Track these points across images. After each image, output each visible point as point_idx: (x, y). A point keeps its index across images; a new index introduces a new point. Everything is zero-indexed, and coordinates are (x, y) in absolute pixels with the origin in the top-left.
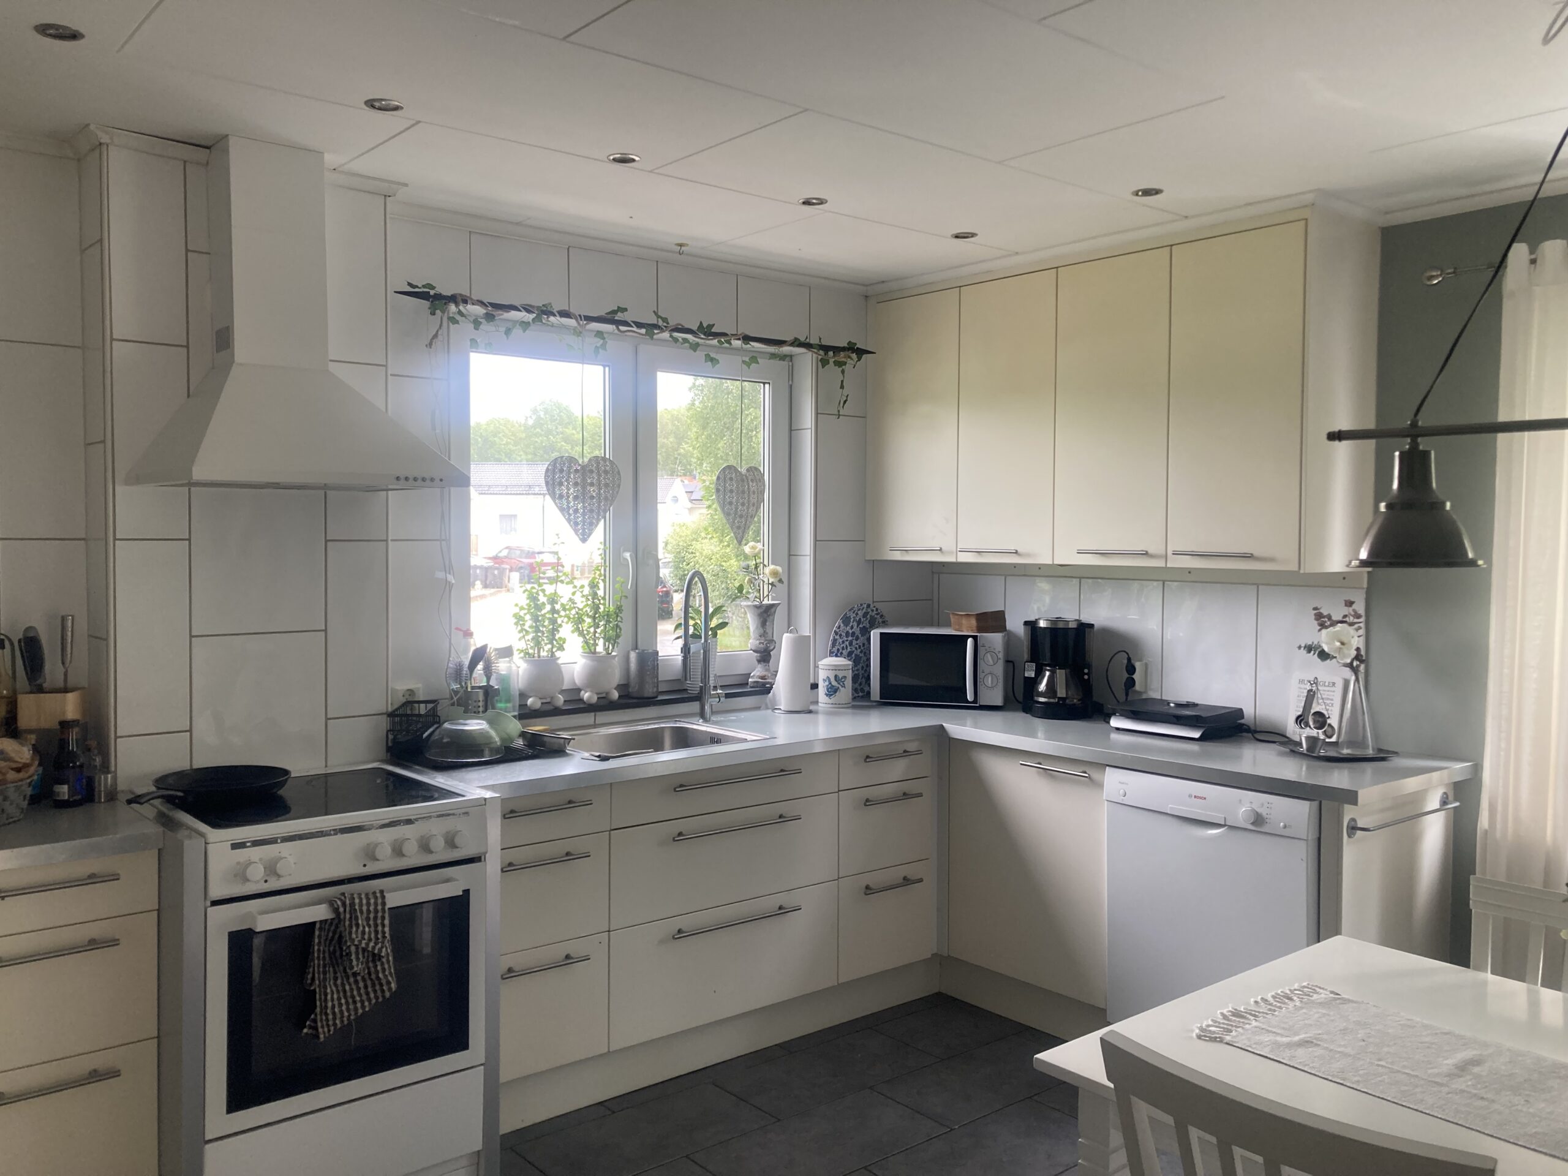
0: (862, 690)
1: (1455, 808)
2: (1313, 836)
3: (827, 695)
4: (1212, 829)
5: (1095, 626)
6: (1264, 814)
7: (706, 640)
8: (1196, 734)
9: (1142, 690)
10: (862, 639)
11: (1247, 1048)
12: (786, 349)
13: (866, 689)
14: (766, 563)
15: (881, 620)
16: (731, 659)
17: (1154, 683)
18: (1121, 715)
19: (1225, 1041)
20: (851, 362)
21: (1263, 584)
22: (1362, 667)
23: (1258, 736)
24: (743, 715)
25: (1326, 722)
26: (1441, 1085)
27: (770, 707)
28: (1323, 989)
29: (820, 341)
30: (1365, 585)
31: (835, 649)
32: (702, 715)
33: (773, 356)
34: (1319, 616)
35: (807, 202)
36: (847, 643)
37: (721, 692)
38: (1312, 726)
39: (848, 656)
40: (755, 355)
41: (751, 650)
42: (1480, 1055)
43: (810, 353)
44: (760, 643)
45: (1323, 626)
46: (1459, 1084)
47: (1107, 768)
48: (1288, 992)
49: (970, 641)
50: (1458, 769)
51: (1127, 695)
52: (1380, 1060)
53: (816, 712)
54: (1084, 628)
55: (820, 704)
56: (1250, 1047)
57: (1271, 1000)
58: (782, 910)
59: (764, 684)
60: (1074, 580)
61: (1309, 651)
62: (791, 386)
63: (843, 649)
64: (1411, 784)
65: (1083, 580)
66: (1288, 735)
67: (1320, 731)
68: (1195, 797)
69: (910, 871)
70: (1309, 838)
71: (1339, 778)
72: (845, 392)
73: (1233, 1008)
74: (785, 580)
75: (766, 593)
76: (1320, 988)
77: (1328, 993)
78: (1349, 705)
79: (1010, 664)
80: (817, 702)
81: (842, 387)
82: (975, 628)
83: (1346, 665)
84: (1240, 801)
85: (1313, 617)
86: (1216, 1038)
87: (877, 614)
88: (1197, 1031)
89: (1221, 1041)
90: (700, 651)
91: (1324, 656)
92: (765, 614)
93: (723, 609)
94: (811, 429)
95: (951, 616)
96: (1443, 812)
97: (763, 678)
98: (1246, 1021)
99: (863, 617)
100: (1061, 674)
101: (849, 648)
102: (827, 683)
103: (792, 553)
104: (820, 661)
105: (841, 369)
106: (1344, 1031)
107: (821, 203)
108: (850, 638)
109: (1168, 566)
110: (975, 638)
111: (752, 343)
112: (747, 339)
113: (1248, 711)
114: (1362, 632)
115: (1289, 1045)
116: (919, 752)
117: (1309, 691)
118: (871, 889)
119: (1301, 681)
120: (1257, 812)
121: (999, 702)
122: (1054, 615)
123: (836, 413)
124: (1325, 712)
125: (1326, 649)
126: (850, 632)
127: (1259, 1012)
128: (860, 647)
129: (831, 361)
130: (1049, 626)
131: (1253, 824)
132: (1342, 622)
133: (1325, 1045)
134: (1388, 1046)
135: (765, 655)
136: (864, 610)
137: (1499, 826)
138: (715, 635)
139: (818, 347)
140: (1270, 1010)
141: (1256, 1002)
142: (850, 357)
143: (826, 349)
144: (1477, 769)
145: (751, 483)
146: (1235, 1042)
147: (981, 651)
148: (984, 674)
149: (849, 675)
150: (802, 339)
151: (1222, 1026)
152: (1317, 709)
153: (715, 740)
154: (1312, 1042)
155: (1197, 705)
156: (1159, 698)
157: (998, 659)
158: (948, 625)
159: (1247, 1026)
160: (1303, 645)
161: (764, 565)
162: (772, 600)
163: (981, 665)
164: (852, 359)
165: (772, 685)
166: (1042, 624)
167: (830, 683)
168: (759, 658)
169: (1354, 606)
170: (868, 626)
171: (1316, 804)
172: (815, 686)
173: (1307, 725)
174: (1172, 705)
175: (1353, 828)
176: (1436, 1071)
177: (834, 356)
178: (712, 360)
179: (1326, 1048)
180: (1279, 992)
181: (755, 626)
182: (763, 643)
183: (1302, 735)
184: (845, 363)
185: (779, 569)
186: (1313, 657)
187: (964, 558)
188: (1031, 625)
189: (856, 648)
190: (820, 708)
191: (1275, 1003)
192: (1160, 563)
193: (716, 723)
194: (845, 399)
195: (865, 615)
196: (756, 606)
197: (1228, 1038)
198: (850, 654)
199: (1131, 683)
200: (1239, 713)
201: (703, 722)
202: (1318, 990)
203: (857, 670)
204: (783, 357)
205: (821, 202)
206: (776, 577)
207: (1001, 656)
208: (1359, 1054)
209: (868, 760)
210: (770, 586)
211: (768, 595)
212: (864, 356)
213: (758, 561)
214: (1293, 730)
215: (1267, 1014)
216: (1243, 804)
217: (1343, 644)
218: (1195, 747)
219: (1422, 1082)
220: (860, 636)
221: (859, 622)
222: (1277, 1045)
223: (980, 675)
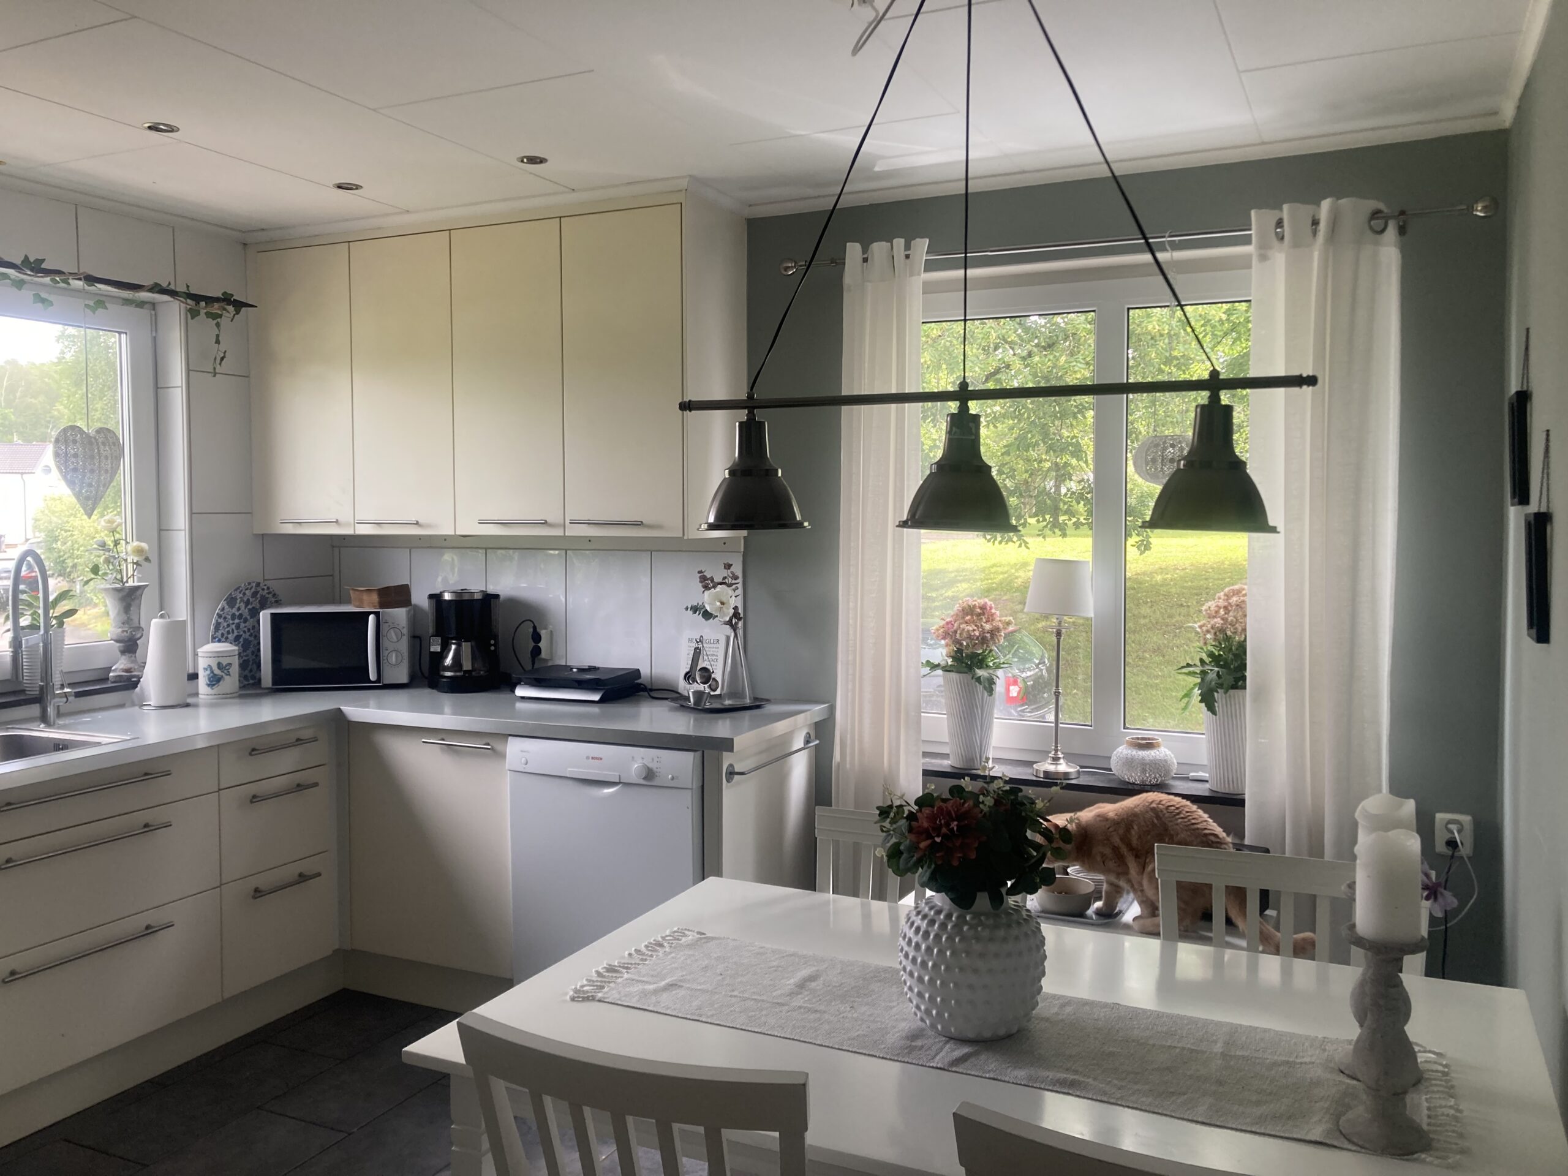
0: (253, 677)
1: (816, 745)
2: (697, 785)
3: (208, 685)
4: (609, 788)
5: (502, 598)
6: (655, 769)
7: (46, 631)
8: (596, 697)
9: (548, 657)
10: (251, 621)
11: (617, 1002)
12: (144, 295)
13: (257, 676)
14: (129, 539)
15: (273, 600)
16: (83, 652)
17: (560, 651)
18: (526, 684)
19: (597, 999)
20: (227, 315)
21: (654, 551)
22: (740, 624)
23: (653, 694)
24: (100, 715)
25: (711, 676)
26: (783, 1005)
27: (137, 702)
28: (691, 931)
29: (188, 290)
30: (742, 550)
31: (219, 634)
32: (44, 719)
33: (127, 302)
34: (703, 579)
35: (154, 128)
36: (234, 626)
37: (69, 690)
38: (699, 682)
39: (235, 641)
40: (102, 299)
41: (111, 640)
42: (818, 971)
43: (177, 302)
44: (123, 631)
45: (706, 588)
46: (798, 1001)
47: (510, 738)
48: (660, 939)
49: (371, 618)
50: (816, 711)
51: (533, 664)
52: (733, 991)
53: (196, 706)
54: (489, 599)
55: (200, 696)
56: (620, 1000)
57: (643, 949)
58: (150, 931)
59: (129, 678)
60: (480, 551)
61: (695, 612)
62: (155, 339)
63: (228, 633)
64: (780, 727)
65: (488, 551)
66: (680, 691)
67: (706, 686)
68: (592, 758)
69: (306, 867)
70: (694, 787)
71: (721, 728)
72: (223, 347)
73: (607, 964)
74: (154, 558)
75: (130, 573)
76: (688, 930)
77: (695, 934)
78: (729, 660)
79: (417, 640)
80: (197, 694)
81: (218, 342)
82: (377, 604)
83: (726, 623)
84: (633, 758)
85: (699, 580)
86: (588, 997)
87: (269, 593)
88: (571, 993)
89: (593, 999)
90: (39, 643)
91: (707, 615)
92: (129, 598)
93: (71, 594)
94: (182, 387)
95: (351, 592)
96: (806, 751)
97: (127, 671)
98: (618, 975)
99: (252, 597)
100: (466, 647)
101: (235, 631)
102: (208, 672)
103: (162, 528)
104: (199, 648)
105: (215, 321)
106: (706, 968)
107: (172, 131)
108: (237, 621)
109: (566, 534)
110: (377, 614)
111: (99, 286)
112: (91, 279)
113: (645, 671)
114: (740, 591)
115: (656, 992)
116: (315, 739)
117: (696, 649)
118: (260, 892)
119: (690, 640)
120: (648, 768)
121: (404, 679)
122: (459, 588)
123: (212, 371)
124: (709, 667)
125: (708, 609)
126: (237, 614)
127: (631, 964)
128: (249, 630)
129: (203, 312)
130: (454, 598)
131: (645, 778)
132: (721, 584)
133: (688, 986)
134: (742, 975)
135: (130, 645)
136: (253, 590)
137: (848, 759)
138: (61, 624)
139: (184, 295)
140: (642, 960)
141: (630, 955)
142: (225, 309)
143: (197, 298)
144: (832, 709)
145: (102, 447)
146: (606, 998)
147: (384, 628)
148: (387, 652)
149: (236, 662)
150: (164, 285)
151: (596, 984)
152: (704, 665)
153: (60, 746)
154: (676, 985)
155: (598, 668)
156: (564, 664)
157: (403, 635)
158: (348, 602)
159: (620, 980)
160: (690, 607)
161: (127, 543)
162: (138, 582)
163: (384, 642)
164: (228, 312)
165: (139, 678)
166: (447, 596)
167: (212, 672)
168: (122, 649)
169: (732, 569)
170: (258, 606)
171: (699, 754)
172: (194, 677)
173: (695, 680)
174: (575, 670)
175: (731, 773)
176: (779, 992)
177: (206, 307)
178: (43, 301)
179: (688, 988)
180: (652, 941)
181: (116, 611)
182: (127, 632)
183: (689, 690)
184: (220, 316)
185: (144, 545)
186: (698, 617)
187: (363, 530)
188: (436, 598)
189: (244, 632)
190: (200, 700)
191: (647, 952)
192: (559, 532)
193: (60, 727)
194: (222, 355)
195: (255, 594)
196: (116, 590)
197: (600, 995)
198: (237, 639)
199: (537, 651)
200: (636, 673)
201: (45, 727)
202: (687, 932)
203: (246, 656)
204: (141, 304)
205: (172, 129)
206: (141, 555)
207: (405, 631)
208: (716, 988)
209: (253, 753)
210: (135, 566)
211: (133, 575)
212: (244, 309)
213: (117, 536)
214: (683, 686)
215: (639, 964)
216: (635, 759)
217: (722, 603)
218: (595, 710)
219: (768, 1005)
220: (249, 617)
221: (247, 603)
222: (645, 994)
223: (384, 653)
